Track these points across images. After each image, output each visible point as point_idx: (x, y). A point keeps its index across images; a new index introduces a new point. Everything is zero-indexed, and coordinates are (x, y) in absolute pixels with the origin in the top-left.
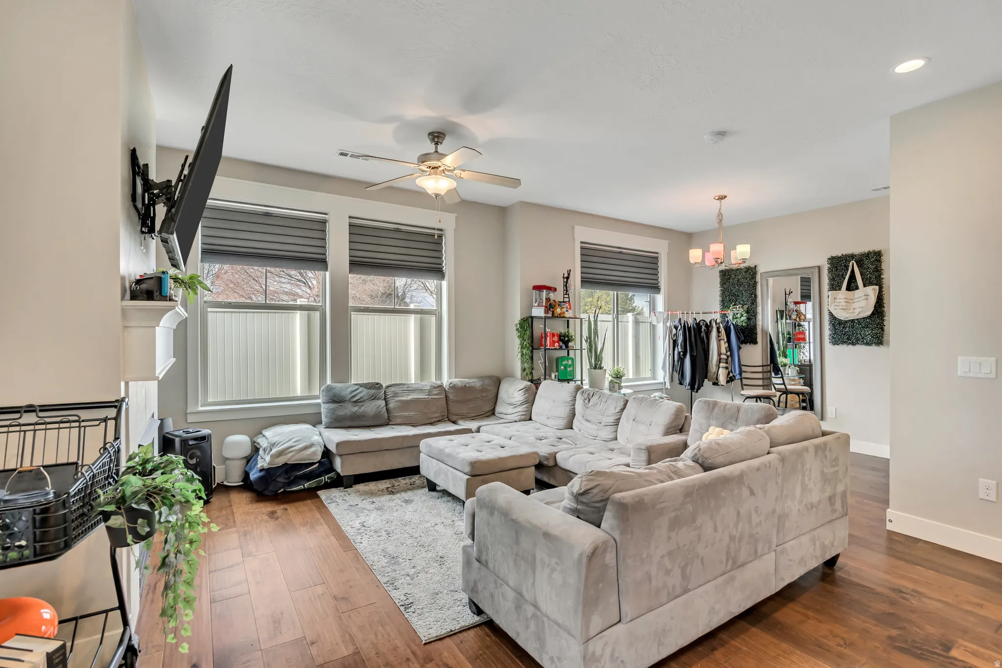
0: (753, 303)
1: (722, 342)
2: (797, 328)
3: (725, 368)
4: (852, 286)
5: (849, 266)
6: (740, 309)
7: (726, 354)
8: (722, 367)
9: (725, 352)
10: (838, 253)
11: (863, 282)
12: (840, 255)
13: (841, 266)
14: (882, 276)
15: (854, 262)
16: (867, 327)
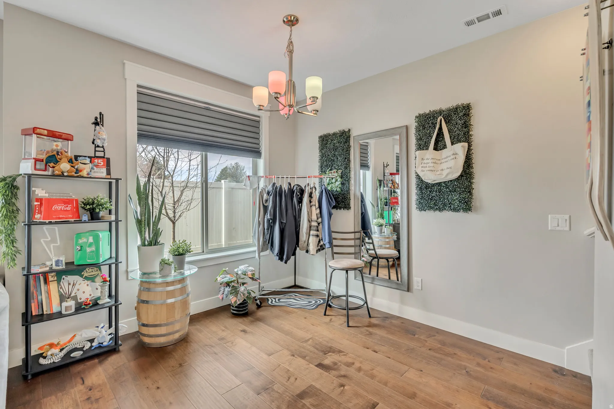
0: (346, 168)
1: (314, 208)
2: (393, 194)
3: (316, 236)
4: (439, 146)
5: (436, 123)
6: (335, 174)
7: (317, 221)
8: (313, 235)
9: (316, 218)
10: (426, 109)
11: (451, 140)
12: (427, 112)
13: (429, 124)
14: (470, 133)
15: (442, 118)
16: (455, 191)
